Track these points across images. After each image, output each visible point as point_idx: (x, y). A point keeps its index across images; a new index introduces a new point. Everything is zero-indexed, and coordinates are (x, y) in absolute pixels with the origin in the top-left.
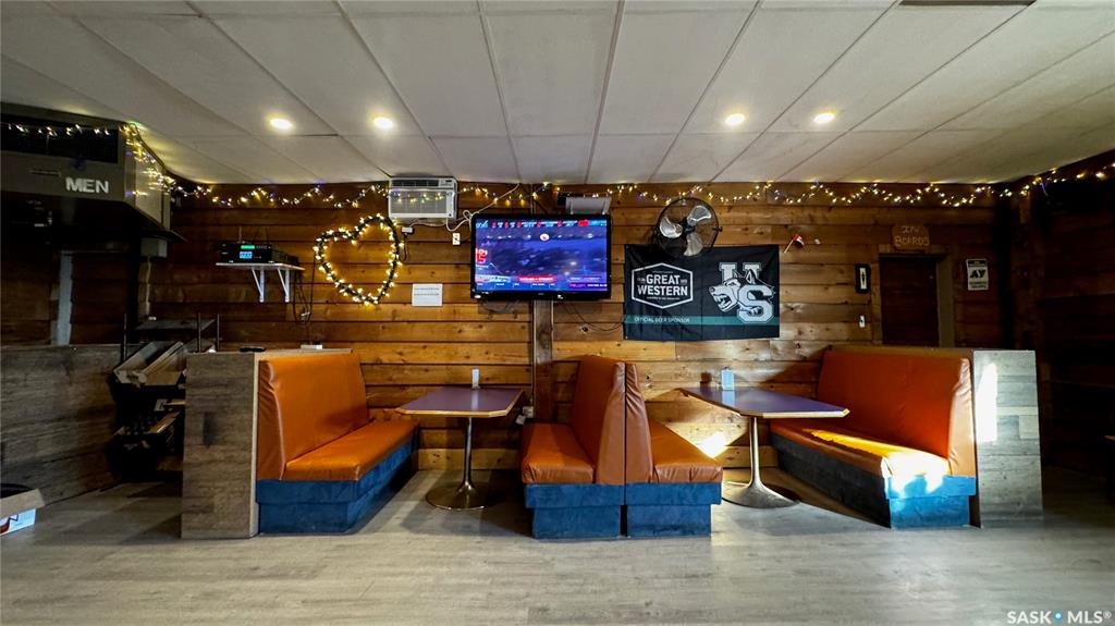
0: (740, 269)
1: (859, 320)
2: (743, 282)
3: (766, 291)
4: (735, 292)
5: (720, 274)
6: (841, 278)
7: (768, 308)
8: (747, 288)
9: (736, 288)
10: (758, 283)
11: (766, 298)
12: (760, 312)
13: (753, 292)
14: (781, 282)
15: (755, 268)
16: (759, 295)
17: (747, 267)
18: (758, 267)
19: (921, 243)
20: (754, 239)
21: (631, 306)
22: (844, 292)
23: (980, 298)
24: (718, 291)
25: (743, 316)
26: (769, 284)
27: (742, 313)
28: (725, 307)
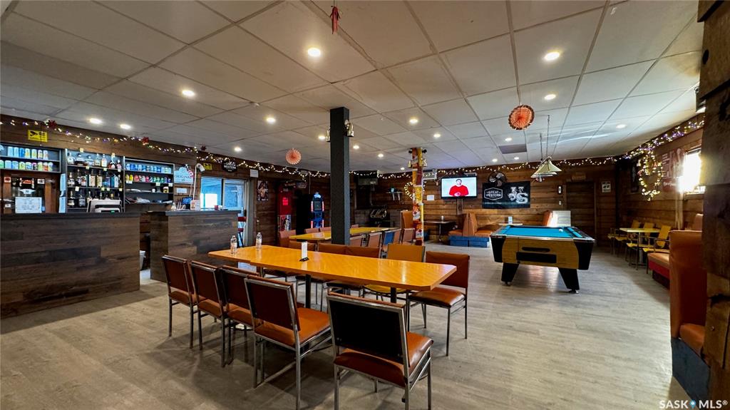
0: (517, 188)
1: (558, 203)
2: (518, 192)
3: (526, 195)
4: (516, 196)
5: (511, 190)
6: (551, 190)
7: (526, 200)
8: (519, 194)
9: (516, 194)
10: (522, 192)
11: (526, 197)
12: (524, 200)
13: (521, 195)
14: (531, 191)
15: (522, 188)
16: (523, 196)
17: (520, 188)
19: (583, 178)
20: (522, 180)
21: (484, 200)
22: (553, 194)
23: (606, 195)
24: (510, 195)
25: (518, 202)
26: (527, 193)
27: (517, 201)
28: (512, 199)
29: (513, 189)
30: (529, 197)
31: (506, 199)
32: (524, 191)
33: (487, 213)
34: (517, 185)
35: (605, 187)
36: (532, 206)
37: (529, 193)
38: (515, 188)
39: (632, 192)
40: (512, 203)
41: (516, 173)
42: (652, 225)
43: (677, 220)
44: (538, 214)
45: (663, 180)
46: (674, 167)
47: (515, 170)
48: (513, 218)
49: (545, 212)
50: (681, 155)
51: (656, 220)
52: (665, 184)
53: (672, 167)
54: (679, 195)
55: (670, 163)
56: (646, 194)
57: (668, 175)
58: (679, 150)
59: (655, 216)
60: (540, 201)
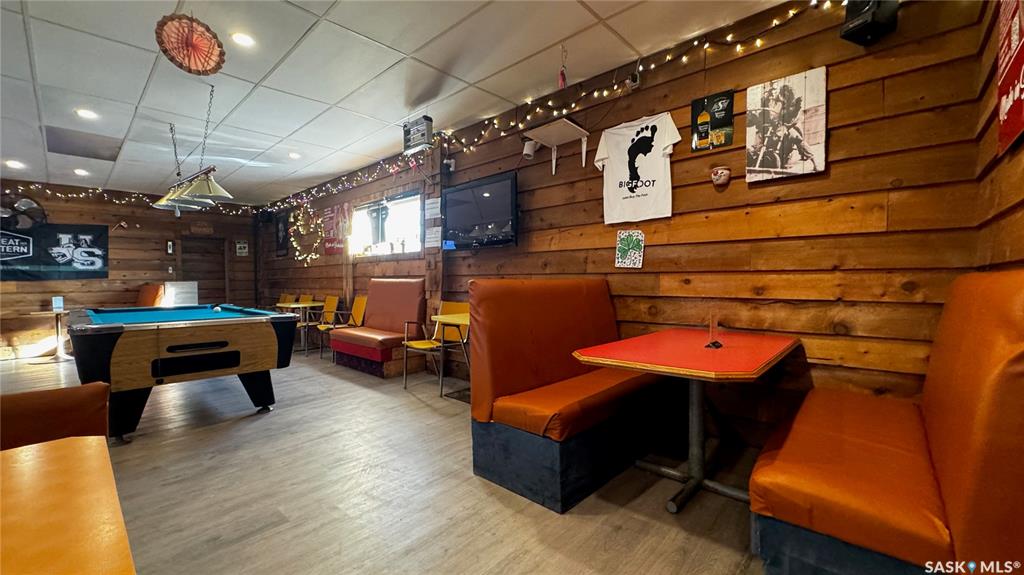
0: (75, 238)
1: (167, 270)
2: (77, 246)
3: (98, 252)
4: (69, 251)
5: (58, 241)
6: (154, 246)
7: (99, 264)
8: (80, 249)
9: (71, 250)
10: (89, 247)
11: (97, 256)
13: (86, 252)
14: (110, 246)
15: (88, 238)
16: (91, 254)
17: (82, 237)
18: (90, 237)
19: (208, 231)
20: (87, 221)
22: (157, 254)
23: (242, 260)
24: (56, 250)
25: (77, 266)
26: (99, 248)
27: (75, 265)
28: (60, 260)
29: (65, 238)
30: (105, 258)
31: (43, 258)
32: (93, 244)
34: (75, 231)
35: (240, 248)
36: (113, 274)
37: (106, 249)
38: (69, 236)
39: (278, 256)
40: (62, 268)
41: (69, 204)
42: (311, 297)
43: (344, 287)
44: (127, 290)
45: (325, 241)
46: (340, 224)
47: (67, 200)
48: (66, 301)
49: (140, 286)
50: (349, 211)
51: (313, 291)
52: (328, 245)
53: (338, 224)
54: (347, 257)
55: (335, 220)
56: (300, 258)
57: (332, 234)
58: (346, 205)
59: (313, 286)
60: (128, 265)
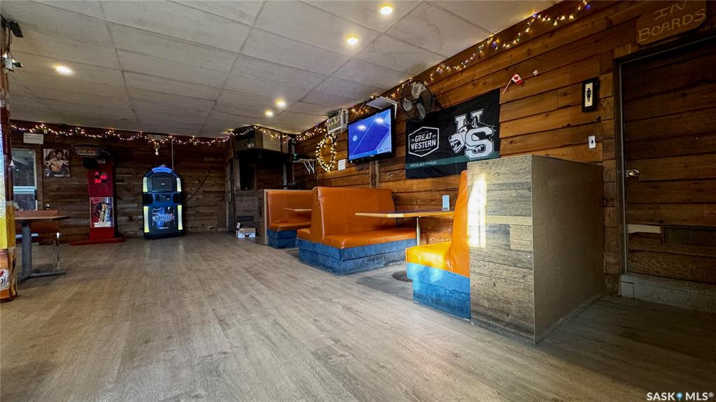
0: (469, 119)
1: (588, 142)
2: (469, 127)
3: (488, 131)
4: (463, 137)
5: (456, 125)
7: (489, 145)
8: (471, 132)
9: (464, 134)
12: (483, 149)
13: (476, 134)
16: (482, 136)
17: (473, 115)
20: (479, 91)
21: (410, 159)
22: (567, 115)
24: (455, 137)
25: (470, 154)
26: (490, 124)
27: (467, 153)
28: (457, 149)
29: (461, 120)
30: (496, 139)
31: (446, 150)
32: (484, 121)
33: (415, 188)
34: (466, 108)
37: (497, 129)
38: (464, 117)
40: (458, 160)
47: (462, 69)
